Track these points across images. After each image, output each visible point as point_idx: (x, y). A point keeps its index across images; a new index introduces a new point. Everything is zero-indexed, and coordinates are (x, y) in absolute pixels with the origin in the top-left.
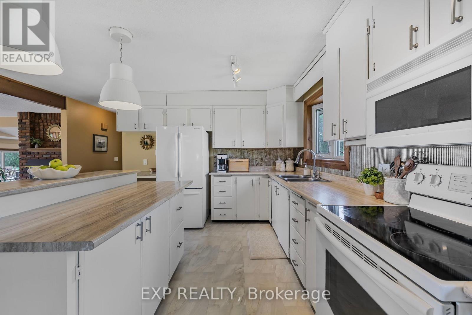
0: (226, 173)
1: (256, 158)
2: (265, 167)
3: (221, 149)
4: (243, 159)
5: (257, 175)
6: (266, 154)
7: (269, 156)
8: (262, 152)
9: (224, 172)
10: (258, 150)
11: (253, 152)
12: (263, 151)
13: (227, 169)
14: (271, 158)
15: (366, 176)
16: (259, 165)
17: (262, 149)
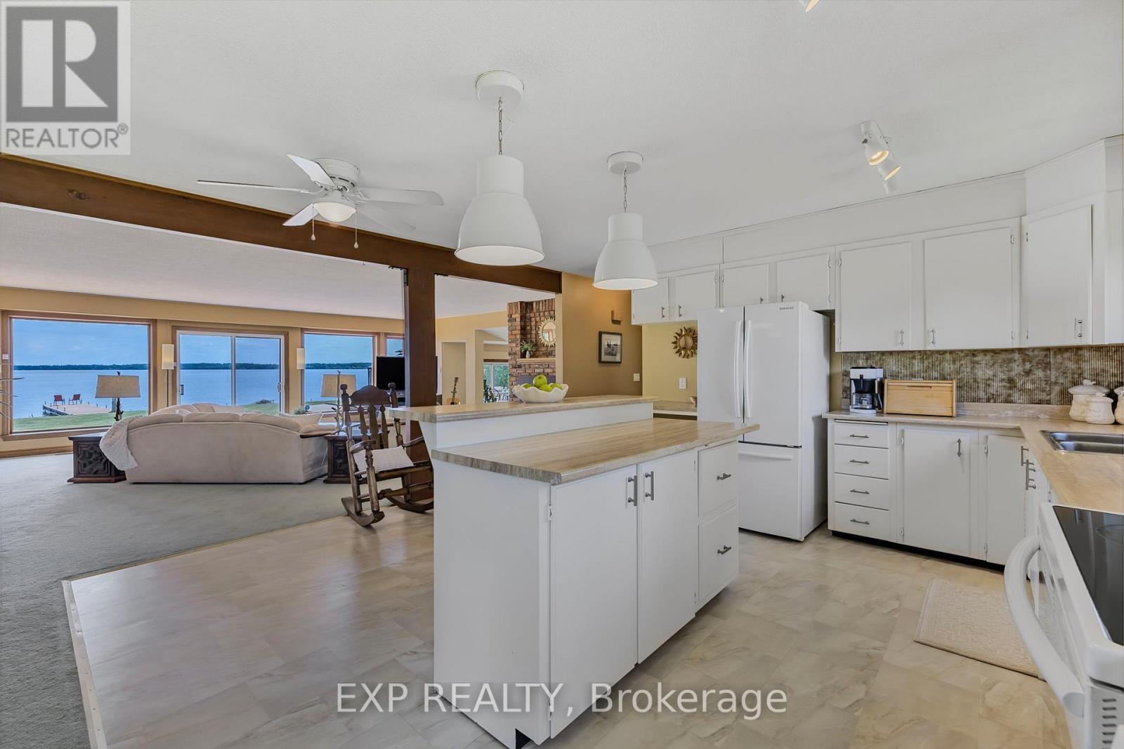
1: (989, 379)
2: (1022, 406)
4: (936, 379)
5: (978, 428)
6: (1028, 366)
7: (1040, 373)
8: (1011, 361)
9: (870, 414)
10: (996, 353)
11: (976, 359)
12: (1016, 356)
14: (1053, 379)
16: (1002, 398)
17: (1012, 351)
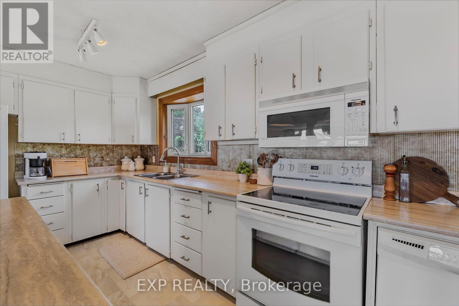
0: (47, 179)
1: (95, 157)
2: (106, 167)
3: (32, 143)
4: (73, 157)
5: (104, 178)
6: (108, 151)
7: (111, 154)
8: (102, 149)
9: (44, 179)
10: (97, 146)
11: (90, 148)
12: (104, 147)
13: (48, 174)
14: (115, 157)
15: (242, 168)
16: (99, 165)
17: (102, 145)
